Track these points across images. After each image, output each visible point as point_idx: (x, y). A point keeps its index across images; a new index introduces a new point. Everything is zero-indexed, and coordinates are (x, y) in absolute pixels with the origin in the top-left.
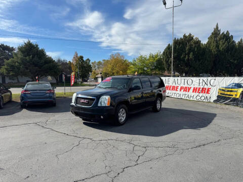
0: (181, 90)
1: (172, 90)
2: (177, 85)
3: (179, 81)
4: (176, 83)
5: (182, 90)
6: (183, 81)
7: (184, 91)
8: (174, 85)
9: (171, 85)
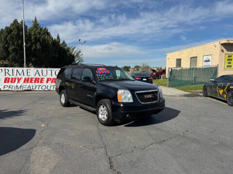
0: (47, 82)
1: (35, 82)
2: (42, 77)
3: (45, 73)
4: (41, 74)
5: (50, 82)
6: (49, 72)
7: (52, 82)
8: (37, 76)
9: (33, 76)
